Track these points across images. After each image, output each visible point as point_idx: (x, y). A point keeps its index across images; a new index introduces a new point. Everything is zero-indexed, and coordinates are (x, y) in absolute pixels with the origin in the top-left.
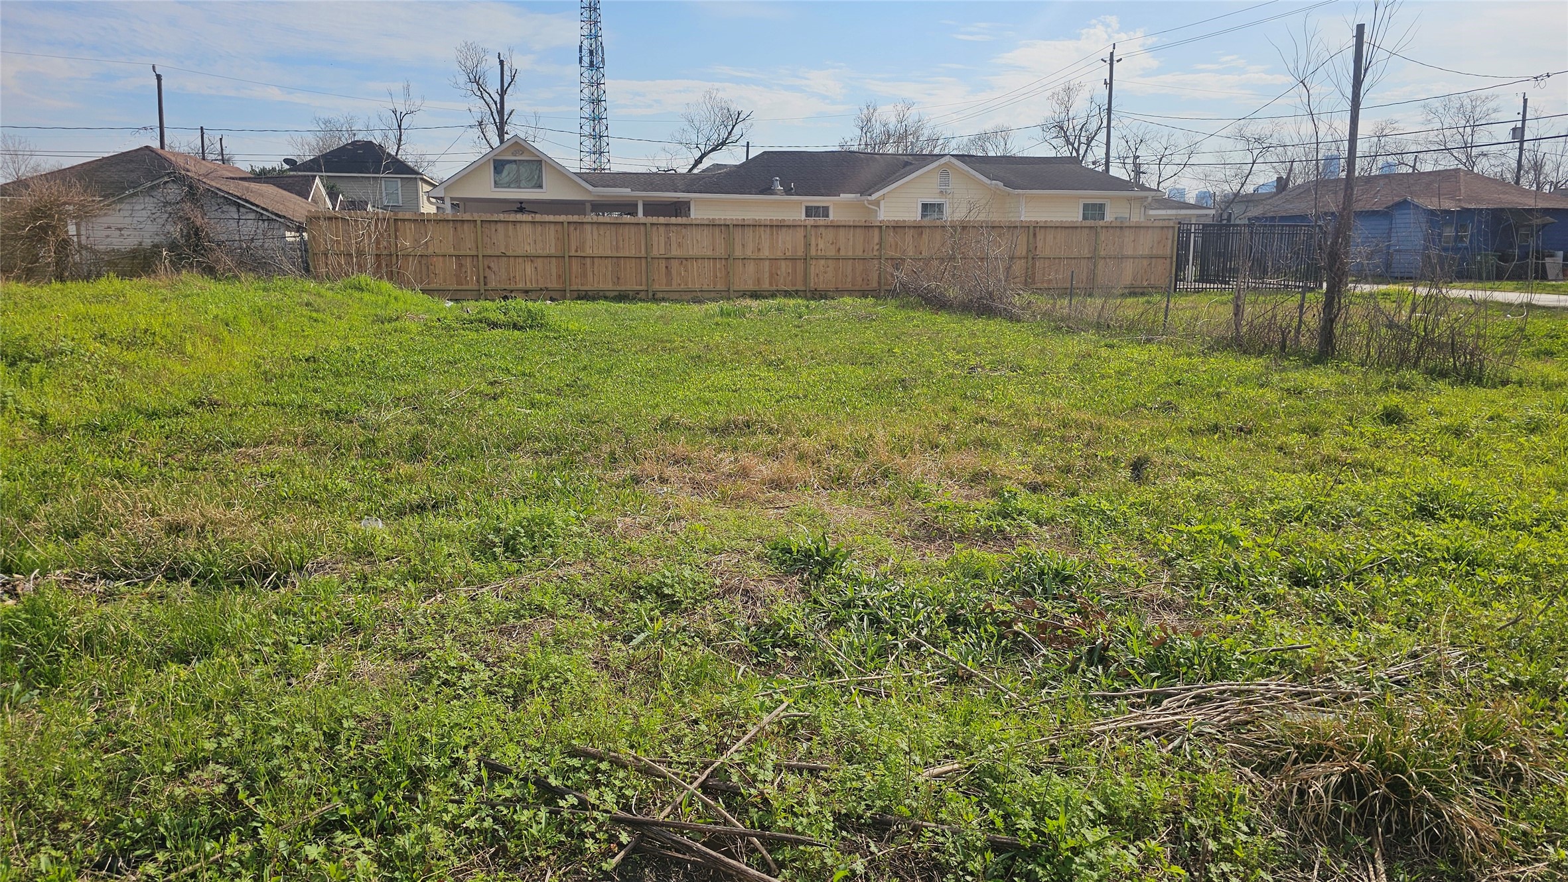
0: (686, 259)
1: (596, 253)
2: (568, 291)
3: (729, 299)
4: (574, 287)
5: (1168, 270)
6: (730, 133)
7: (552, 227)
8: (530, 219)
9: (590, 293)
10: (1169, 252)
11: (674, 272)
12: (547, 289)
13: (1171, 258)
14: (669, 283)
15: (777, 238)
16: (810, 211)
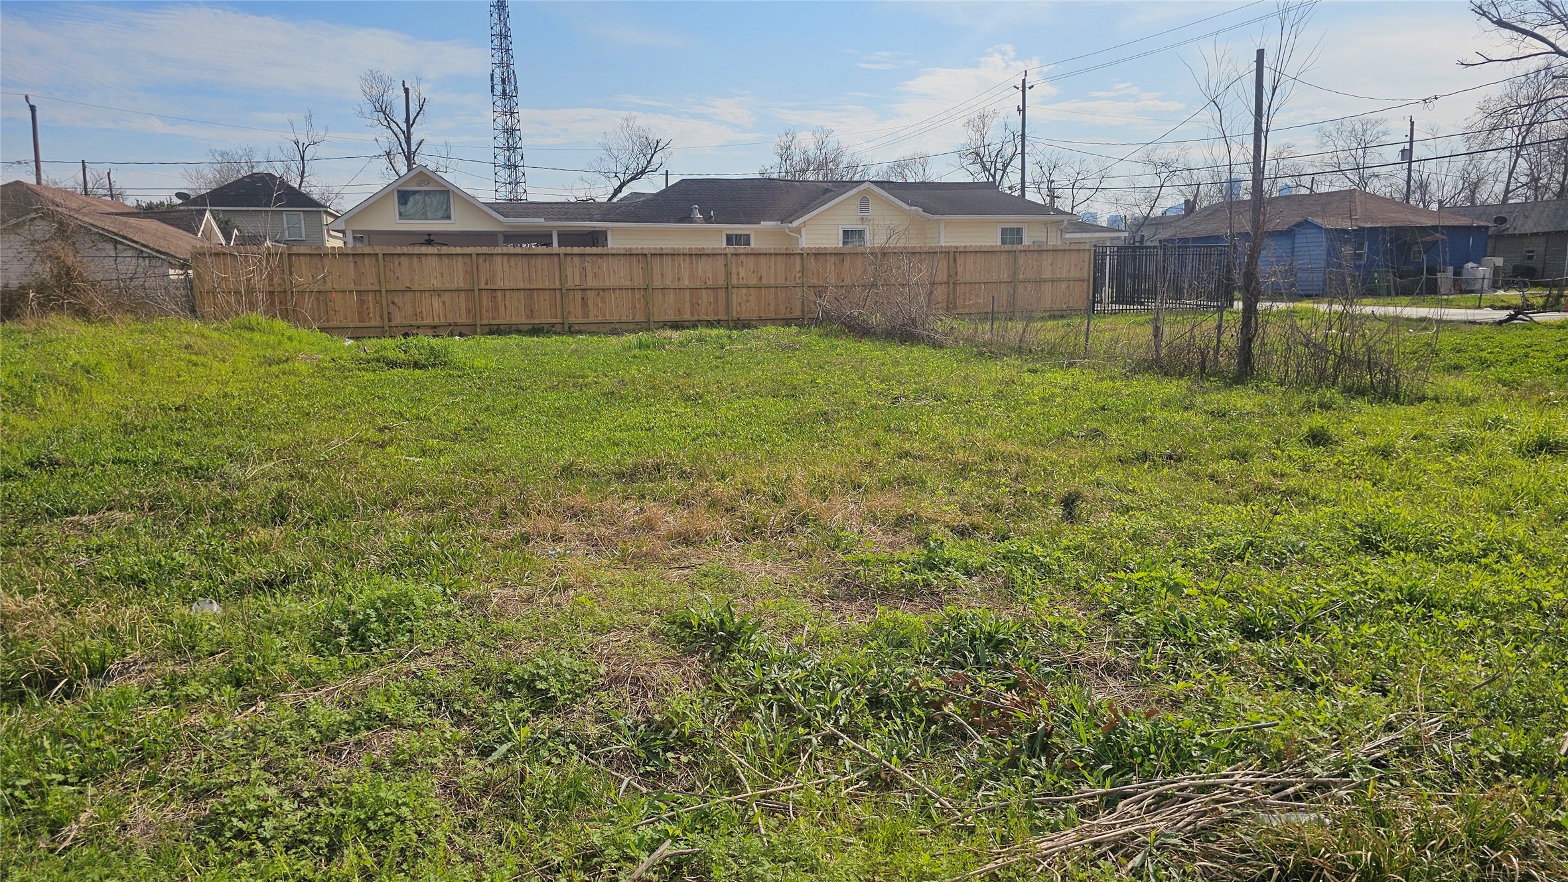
0: (603, 290)
1: (508, 285)
2: (478, 326)
3: (649, 330)
4: (485, 322)
5: (1086, 291)
6: (649, 162)
7: (460, 259)
8: (436, 252)
9: (502, 327)
10: (1086, 275)
11: (590, 303)
12: (456, 324)
13: (1089, 280)
14: (585, 314)
15: (697, 267)
16: (729, 240)
